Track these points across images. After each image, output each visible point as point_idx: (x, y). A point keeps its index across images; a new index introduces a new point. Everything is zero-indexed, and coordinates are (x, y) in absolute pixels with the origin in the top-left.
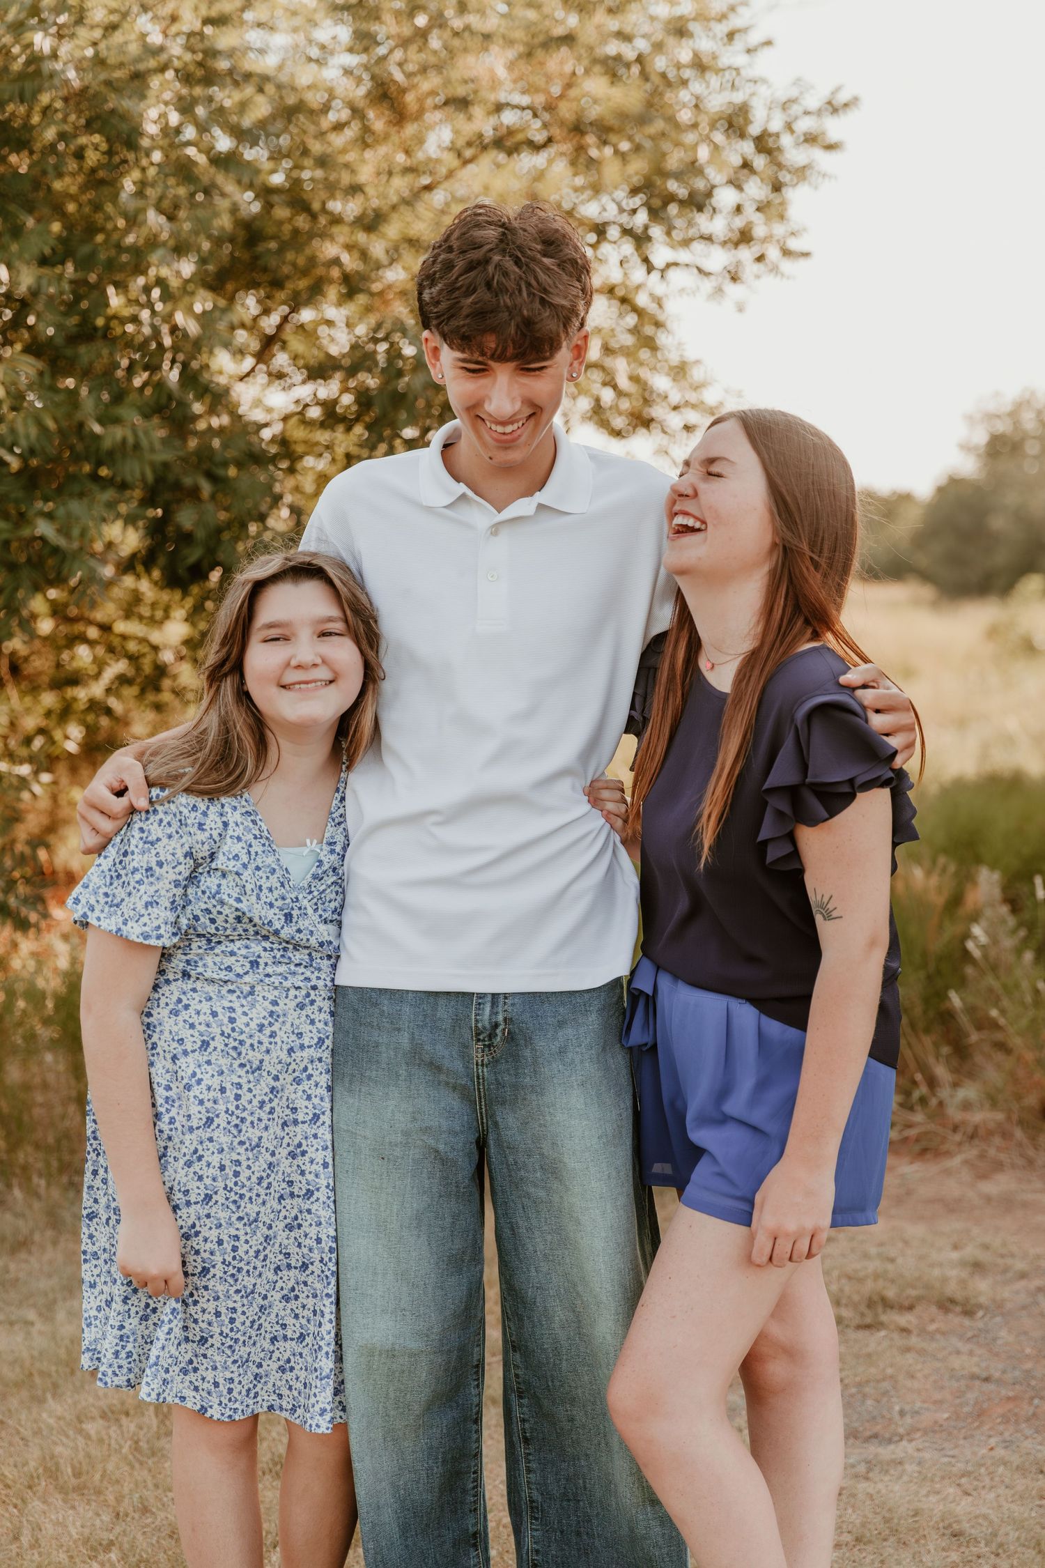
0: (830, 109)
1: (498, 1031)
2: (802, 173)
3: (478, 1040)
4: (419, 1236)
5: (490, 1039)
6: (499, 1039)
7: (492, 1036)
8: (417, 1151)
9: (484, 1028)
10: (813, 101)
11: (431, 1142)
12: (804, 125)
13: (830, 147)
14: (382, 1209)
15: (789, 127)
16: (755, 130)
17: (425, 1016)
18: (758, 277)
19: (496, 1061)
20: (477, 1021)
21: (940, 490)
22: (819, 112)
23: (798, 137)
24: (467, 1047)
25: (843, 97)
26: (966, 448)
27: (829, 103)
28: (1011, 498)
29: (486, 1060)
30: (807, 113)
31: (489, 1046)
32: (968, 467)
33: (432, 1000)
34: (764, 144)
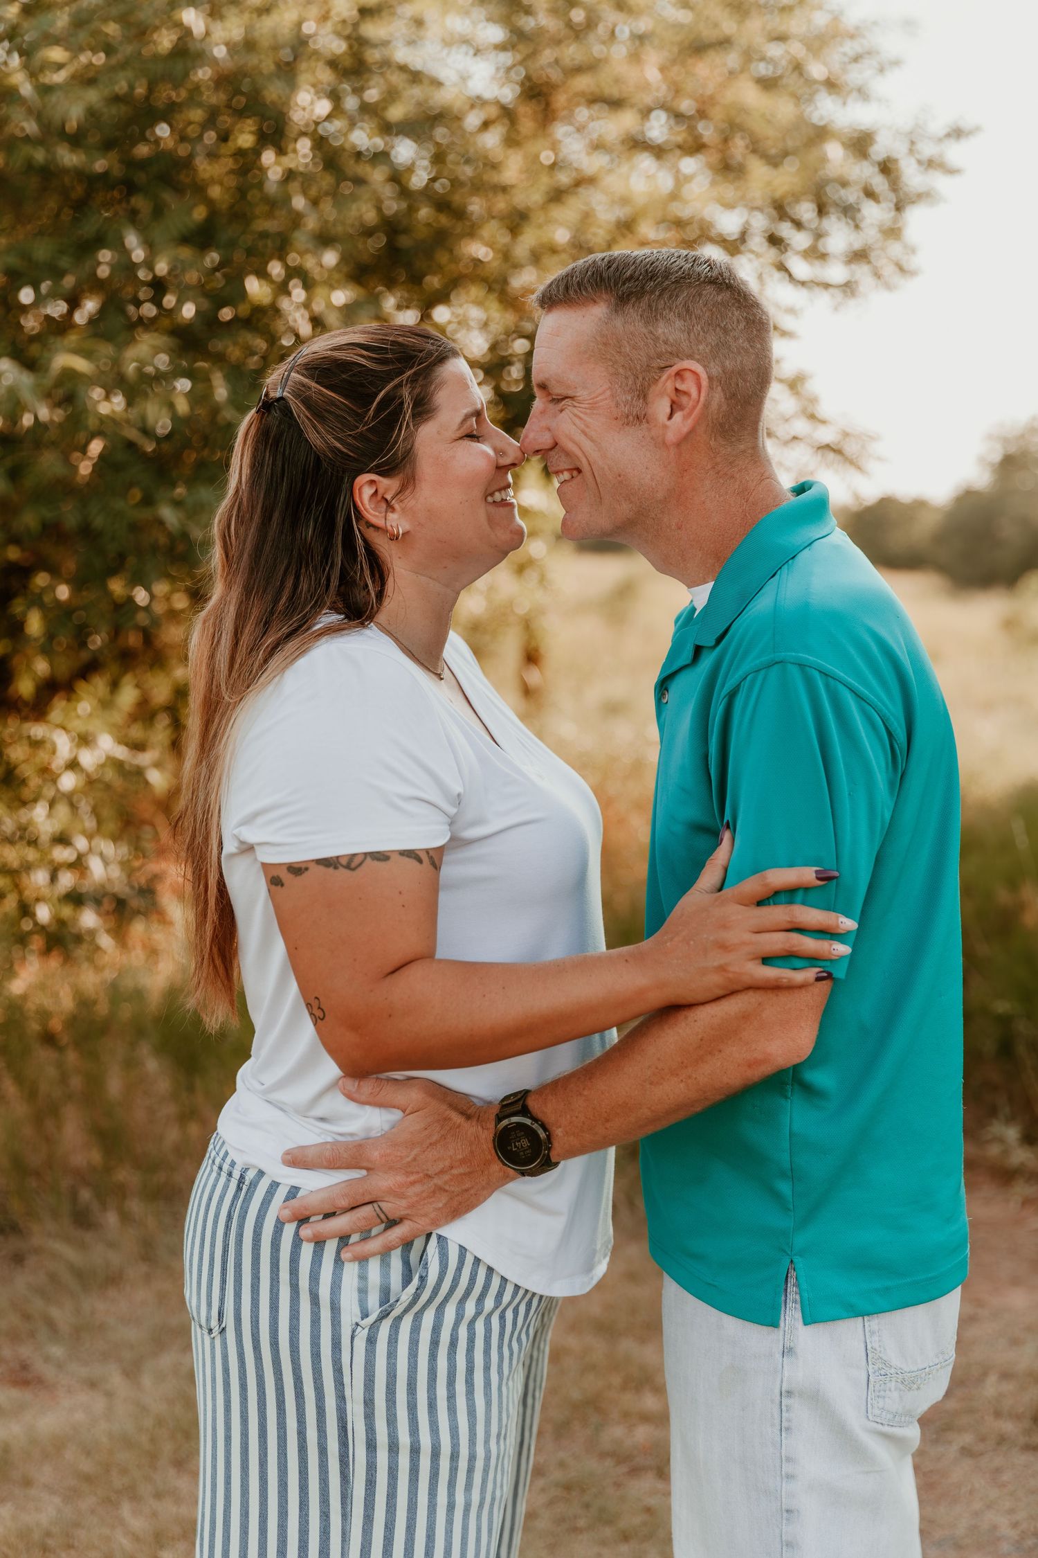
0: (954, 135)
15: (912, 151)
16: (879, 154)
18: (874, 292)
22: (944, 138)
23: (921, 162)
27: (954, 130)
30: (931, 138)
32: (983, 480)
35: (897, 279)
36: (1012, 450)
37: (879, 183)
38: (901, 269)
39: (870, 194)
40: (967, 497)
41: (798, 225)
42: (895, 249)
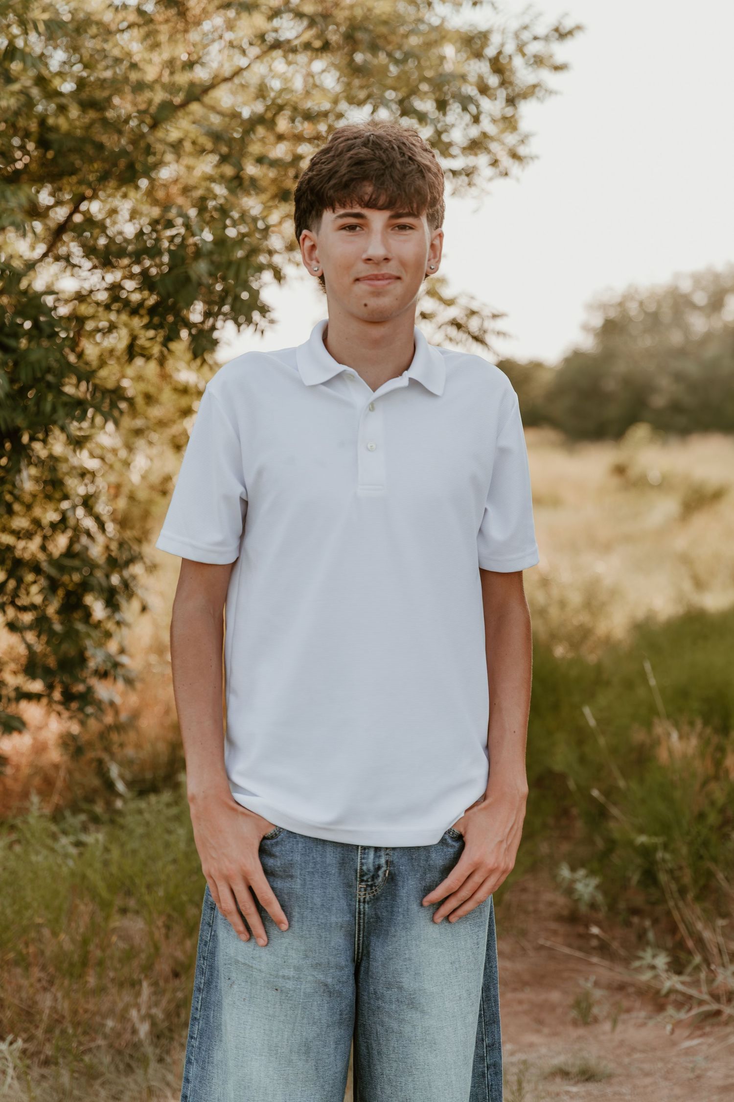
0: (556, 35)
1: (381, 873)
2: (531, 91)
3: (362, 881)
4: (307, 1061)
5: (373, 880)
6: (380, 879)
7: (375, 877)
8: (308, 985)
9: (369, 870)
10: (541, 29)
11: (321, 977)
12: (533, 48)
13: (557, 68)
14: (274, 1035)
15: (521, 49)
16: (490, 51)
17: (315, 863)
18: (491, 179)
19: (376, 899)
20: (362, 864)
21: (568, 361)
22: (546, 38)
23: (529, 59)
24: (350, 886)
25: (568, 24)
26: (585, 328)
27: (557, 30)
28: (621, 367)
29: (367, 898)
30: (536, 38)
31: (371, 886)
32: (587, 343)
33: (320, 848)
34: (498, 66)
35: (515, 168)
36: (612, 314)
37: (493, 81)
38: (514, 156)
39: (484, 89)
40: (576, 358)
41: (422, 118)
42: (511, 139)
